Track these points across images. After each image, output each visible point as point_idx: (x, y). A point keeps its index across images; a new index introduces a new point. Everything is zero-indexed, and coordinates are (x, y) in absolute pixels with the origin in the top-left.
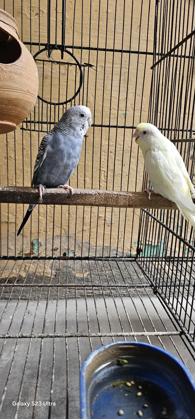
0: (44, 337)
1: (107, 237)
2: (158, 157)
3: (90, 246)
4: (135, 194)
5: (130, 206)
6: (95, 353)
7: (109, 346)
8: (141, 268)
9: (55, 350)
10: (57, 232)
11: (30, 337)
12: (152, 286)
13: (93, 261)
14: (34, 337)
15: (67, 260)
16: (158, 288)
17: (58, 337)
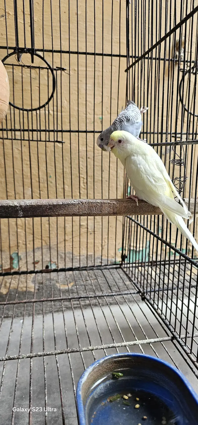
0: (33, 357)
1: (91, 246)
2: (138, 162)
3: (74, 255)
6: (89, 370)
7: (103, 360)
8: (127, 275)
9: (45, 369)
10: (38, 244)
11: (18, 358)
12: (139, 292)
13: (77, 272)
14: (22, 358)
15: (50, 272)
16: (145, 294)
17: (48, 355)
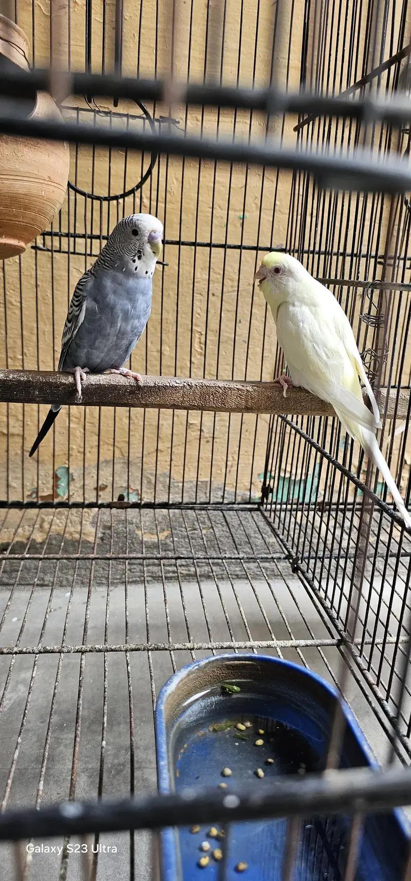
0: (86, 651)
1: (205, 464)
2: (300, 318)
3: (172, 480)
4: (257, 387)
5: (248, 409)
6: (182, 674)
7: (207, 661)
8: (269, 524)
9: (107, 673)
10: (106, 454)
11: (60, 652)
12: (289, 557)
13: (177, 511)
14: (68, 652)
15: (126, 508)
16: (300, 562)
17: (112, 650)
